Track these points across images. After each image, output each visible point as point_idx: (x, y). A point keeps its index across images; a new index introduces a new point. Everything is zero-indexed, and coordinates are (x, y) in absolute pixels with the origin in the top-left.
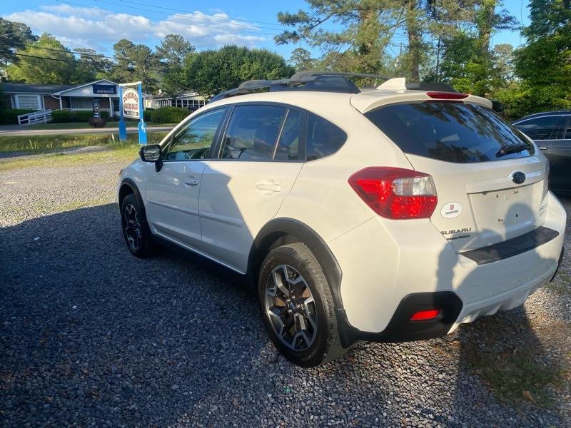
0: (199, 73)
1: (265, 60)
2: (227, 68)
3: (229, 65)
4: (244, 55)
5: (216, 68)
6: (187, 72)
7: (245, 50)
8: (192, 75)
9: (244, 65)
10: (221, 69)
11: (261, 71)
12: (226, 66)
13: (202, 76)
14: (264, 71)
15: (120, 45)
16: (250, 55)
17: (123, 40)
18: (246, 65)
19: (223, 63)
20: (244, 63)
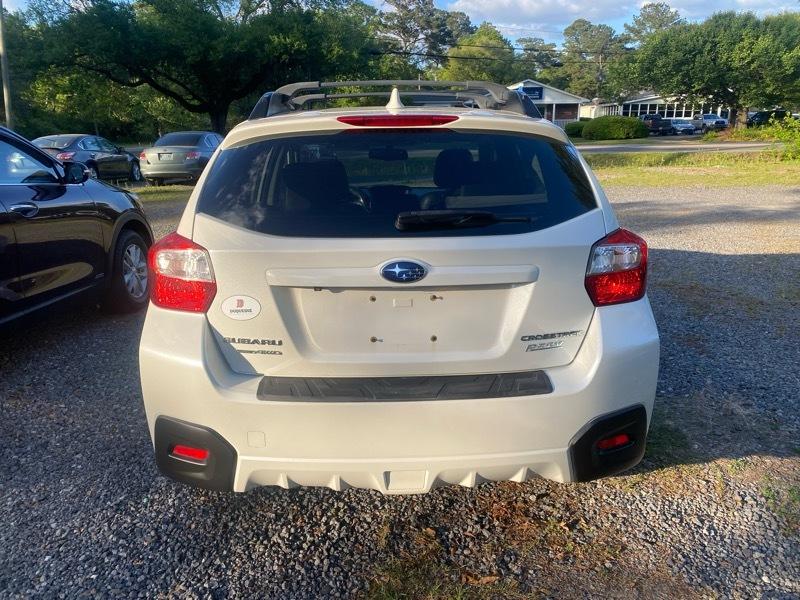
0: (660, 63)
1: (784, 30)
2: (710, 51)
3: (715, 45)
4: (745, 26)
5: (690, 52)
6: (642, 62)
7: (749, 17)
8: (649, 66)
9: (741, 44)
10: (701, 52)
11: (772, 51)
12: (708, 47)
13: (664, 66)
14: (777, 51)
15: (573, 29)
16: (757, 24)
17: (579, 21)
18: (746, 43)
19: (705, 42)
20: (742, 40)
